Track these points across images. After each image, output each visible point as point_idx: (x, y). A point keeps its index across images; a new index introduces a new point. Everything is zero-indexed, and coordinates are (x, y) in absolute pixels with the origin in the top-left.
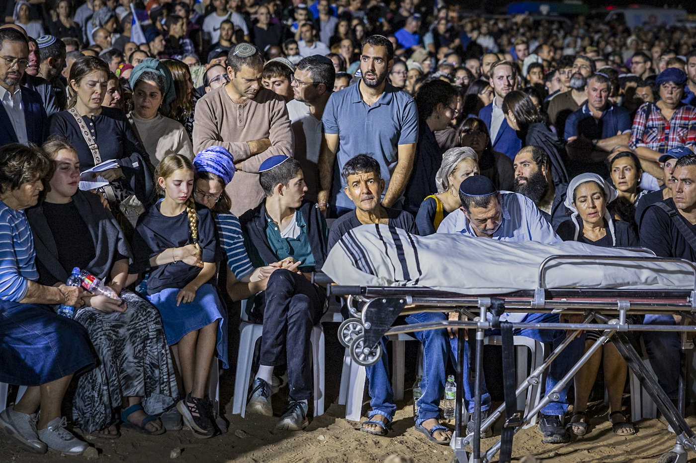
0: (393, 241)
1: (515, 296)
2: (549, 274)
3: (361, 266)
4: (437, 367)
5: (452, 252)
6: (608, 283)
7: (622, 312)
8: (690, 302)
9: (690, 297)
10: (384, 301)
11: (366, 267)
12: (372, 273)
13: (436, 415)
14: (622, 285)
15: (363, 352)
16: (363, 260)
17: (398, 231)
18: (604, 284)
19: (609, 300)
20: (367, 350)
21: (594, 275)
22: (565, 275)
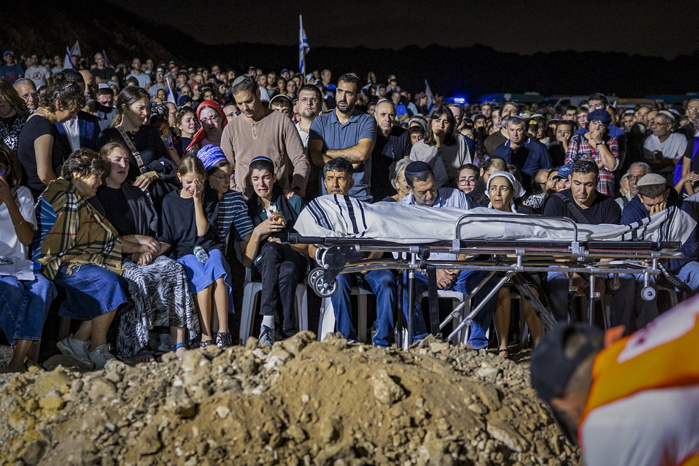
0: (346, 206)
1: (437, 245)
2: (463, 228)
3: (322, 223)
4: (387, 313)
5: (391, 213)
6: (508, 236)
7: (519, 258)
8: (571, 250)
9: (570, 246)
10: (338, 248)
11: (326, 225)
12: (330, 229)
14: (519, 237)
15: (323, 287)
16: (323, 219)
17: (351, 199)
18: (505, 236)
19: (510, 249)
20: (325, 285)
21: (497, 230)
22: (476, 229)
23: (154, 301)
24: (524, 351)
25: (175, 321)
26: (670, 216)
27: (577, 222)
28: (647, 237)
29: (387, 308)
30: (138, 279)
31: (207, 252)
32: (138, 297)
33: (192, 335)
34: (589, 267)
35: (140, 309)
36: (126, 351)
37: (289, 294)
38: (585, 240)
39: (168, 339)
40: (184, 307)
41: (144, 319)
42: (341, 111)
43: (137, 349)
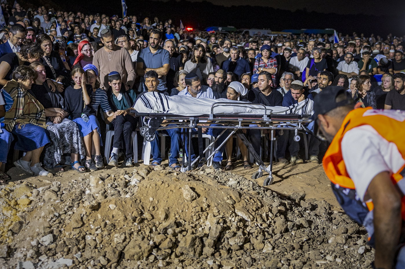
0: (159, 98)
1: (202, 117)
2: (214, 109)
3: (147, 106)
4: (176, 145)
5: (181, 101)
7: (240, 122)
8: (263, 119)
9: (263, 117)
10: (156, 118)
11: (149, 106)
12: (151, 108)
13: (176, 162)
14: (240, 113)
15: (148, 137)
16: (148, 104)
17: (161, 94)
18: (234, 112)
19: (236, 118)
20: (150, 136)
21: (230, 109)
22: (220, 109)
23: (63, 141)
24: (238, 161)
25: (73, 150)
26: (307, 103)
27: (266, 105)
28: (296, 113)
29: (176, 144)
30: (54, 131)
31: (88, 116)
32: (55, 139)
33: (82, 157)
34: (271, 126)
35: (56, 146)
36: (49, 165)
37: (128, 137)
38: (269, 114)
39: (70, 159)
40: (78, 144)
41: (58, 150)
42: (152, 47)
43: (54, 164)
